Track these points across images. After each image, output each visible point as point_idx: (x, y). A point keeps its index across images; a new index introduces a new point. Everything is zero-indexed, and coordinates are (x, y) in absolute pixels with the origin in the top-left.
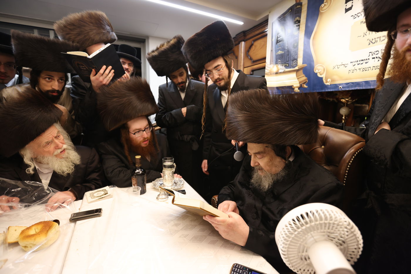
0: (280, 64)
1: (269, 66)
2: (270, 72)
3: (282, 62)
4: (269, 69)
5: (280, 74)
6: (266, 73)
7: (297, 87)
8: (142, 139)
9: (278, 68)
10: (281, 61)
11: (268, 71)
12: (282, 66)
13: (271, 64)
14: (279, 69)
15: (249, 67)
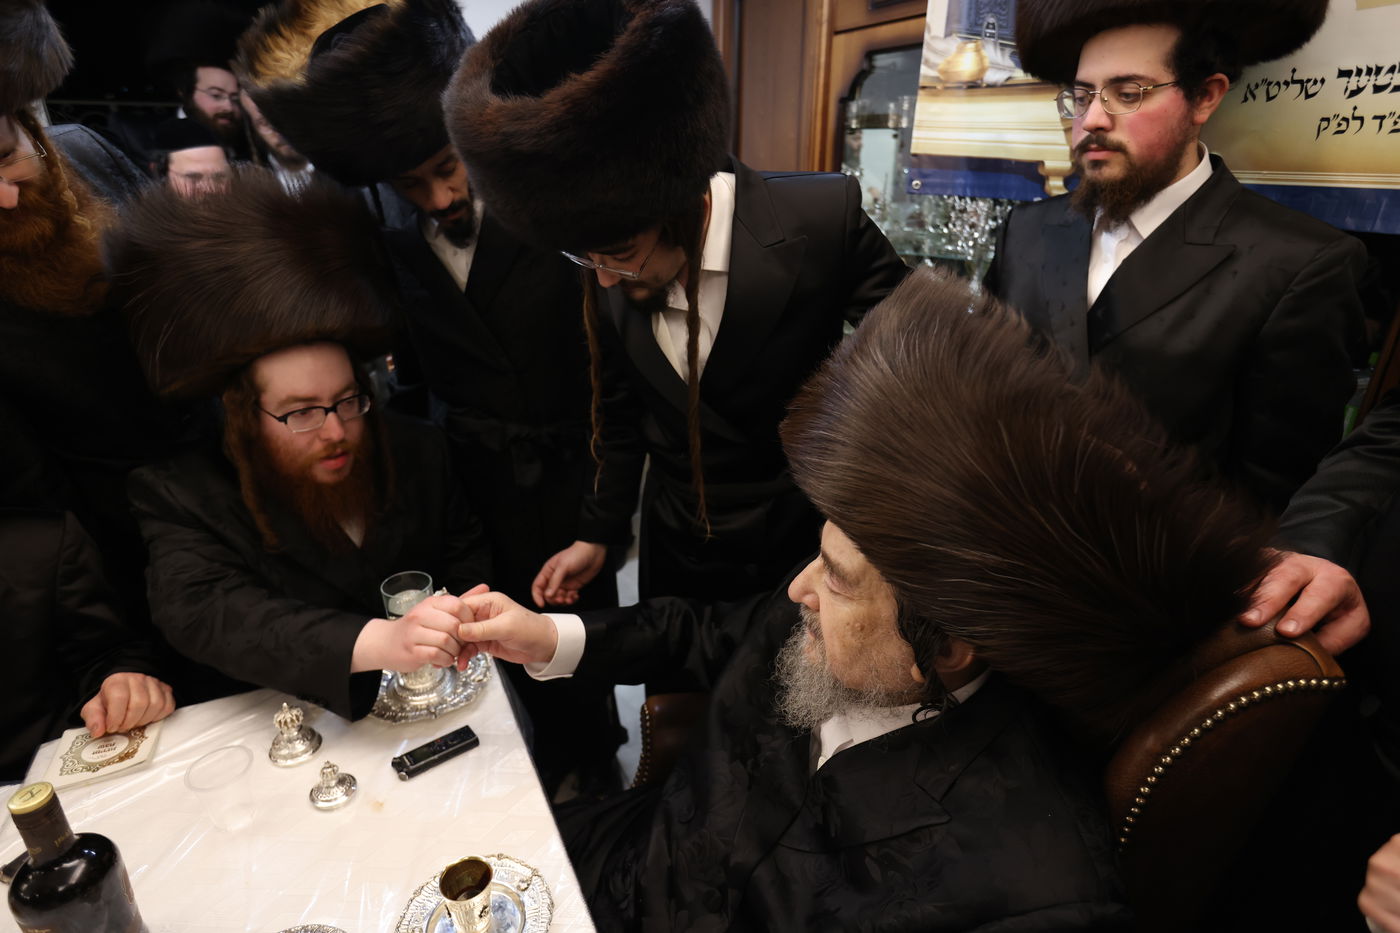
0: (992, 36)
1: (940, 45)
2: (942, 77)
3: (1000, 27)
4: (940, 62)
5: (989, 90)
6: (922, 82)
7: (1057, 173)
8: (318, 446)
9: (981, 59)
10: (998, 20)
11: (933, 73)
12: (999, 52)
13: (948, 34)
14: (987, 63)
15: (856, 35)
